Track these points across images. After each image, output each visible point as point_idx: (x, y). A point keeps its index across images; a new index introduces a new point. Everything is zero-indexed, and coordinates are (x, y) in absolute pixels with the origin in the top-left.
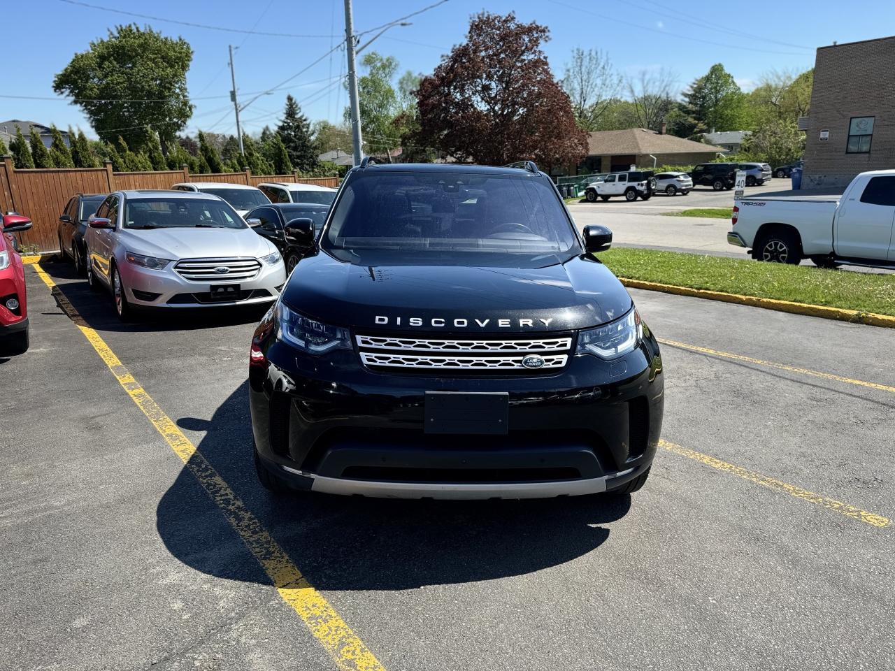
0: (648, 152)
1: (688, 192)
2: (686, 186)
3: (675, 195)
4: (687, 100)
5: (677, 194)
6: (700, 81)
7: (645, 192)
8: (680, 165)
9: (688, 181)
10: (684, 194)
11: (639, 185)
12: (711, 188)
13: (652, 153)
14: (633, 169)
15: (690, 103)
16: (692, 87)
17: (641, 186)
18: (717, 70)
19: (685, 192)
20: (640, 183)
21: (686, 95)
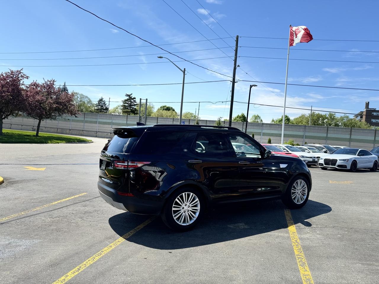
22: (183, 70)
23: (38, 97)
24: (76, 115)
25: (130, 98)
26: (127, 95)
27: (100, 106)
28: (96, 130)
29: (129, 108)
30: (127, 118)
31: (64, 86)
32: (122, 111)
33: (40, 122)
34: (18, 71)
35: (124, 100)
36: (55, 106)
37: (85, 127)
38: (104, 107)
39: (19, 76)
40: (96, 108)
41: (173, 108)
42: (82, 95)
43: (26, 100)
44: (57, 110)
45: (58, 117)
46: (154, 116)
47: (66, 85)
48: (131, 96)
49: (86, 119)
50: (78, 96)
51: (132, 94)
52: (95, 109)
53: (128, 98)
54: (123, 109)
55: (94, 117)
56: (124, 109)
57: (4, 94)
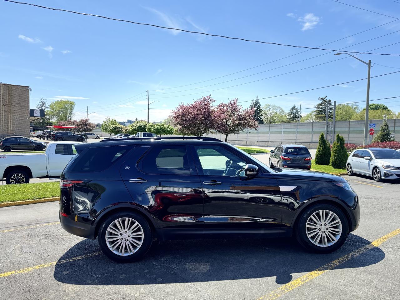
22: (368, 62)
23: (223, 116)
24: (256, 129)
25: (325, 102)
26: (321, 99)
27: (293, 114)
28: (280, 141)
29: (324, 113)
30: (313, 125)
31: (257, 100)
32: (316, 117)
33: (227, 137)
34: (207, 97)
35: (317, 105)
36: (237, 122)
37: (271, 138)
38: (296, 115)
39: (209, 101)
40: (288, 117)
41: (385, 106)
42: (274, 106)
43: (214, 119)
44: (239, 125)
45: (240, 131)
46: (356, 120)
47: (258, 98)
48: (325, 99)
49: (271, 130)
50: (270, 107)
51: (326, 97)
52: (287, 119)
53: (322, 101)
54: (316, 115)
55: (279, 127)
56: (318, 115)
57: (198, 117)
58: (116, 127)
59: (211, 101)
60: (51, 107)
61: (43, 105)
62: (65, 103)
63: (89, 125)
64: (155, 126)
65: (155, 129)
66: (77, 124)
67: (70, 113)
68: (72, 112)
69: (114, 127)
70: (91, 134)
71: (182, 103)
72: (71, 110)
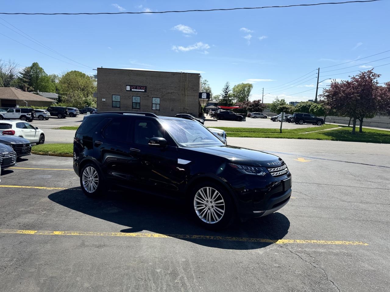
0: (23, 99)
1: (48, 119)
2: (48, 116)
3: (43, 120)
4: (22, 76)
5: (44, 119)
6: (28, 68)
7: (31, 118)
8: (38, 106)
9: (48, 114)
10: (47, 120)
11: (27, 114)
12: (57, 117)
13: (24, 100)
14: (18, 106)
15: (24, 77)
16: (24, 70)
17: (29, 115)
18: (35, 65)
19: (47, 119)
20: (28, 114)
21: (22, 74)
34: (369, 71)
39: (370, 76)
58: (283, 107)
59: (373, 76)
60: (234, 89)
61: (227, 88)
62: (244, 86)
63: (261, 105)
64: (318, 107)
65: (318, 110)
66: (250, 105)
67: (248, 95)
68: (250, 94)
69: (281, 108)
70: (260, 114)
71: (334, 80)
72: (249, 91)
